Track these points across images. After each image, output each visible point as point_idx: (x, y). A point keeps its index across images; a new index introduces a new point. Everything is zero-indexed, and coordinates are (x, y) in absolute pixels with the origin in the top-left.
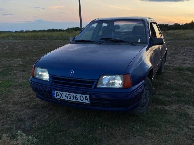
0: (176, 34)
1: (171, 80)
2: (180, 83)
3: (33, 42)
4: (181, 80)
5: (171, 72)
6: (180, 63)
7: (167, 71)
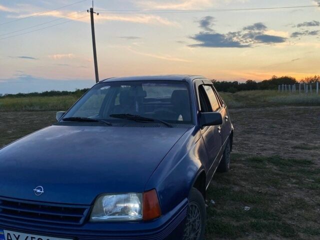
0: (250, 96)
1: (243, 183)
2: (258, 188)
3: (10, 116)
4: (260, 182)
5: (243, 165)
6: (258, 148)
7: (235, 164)
